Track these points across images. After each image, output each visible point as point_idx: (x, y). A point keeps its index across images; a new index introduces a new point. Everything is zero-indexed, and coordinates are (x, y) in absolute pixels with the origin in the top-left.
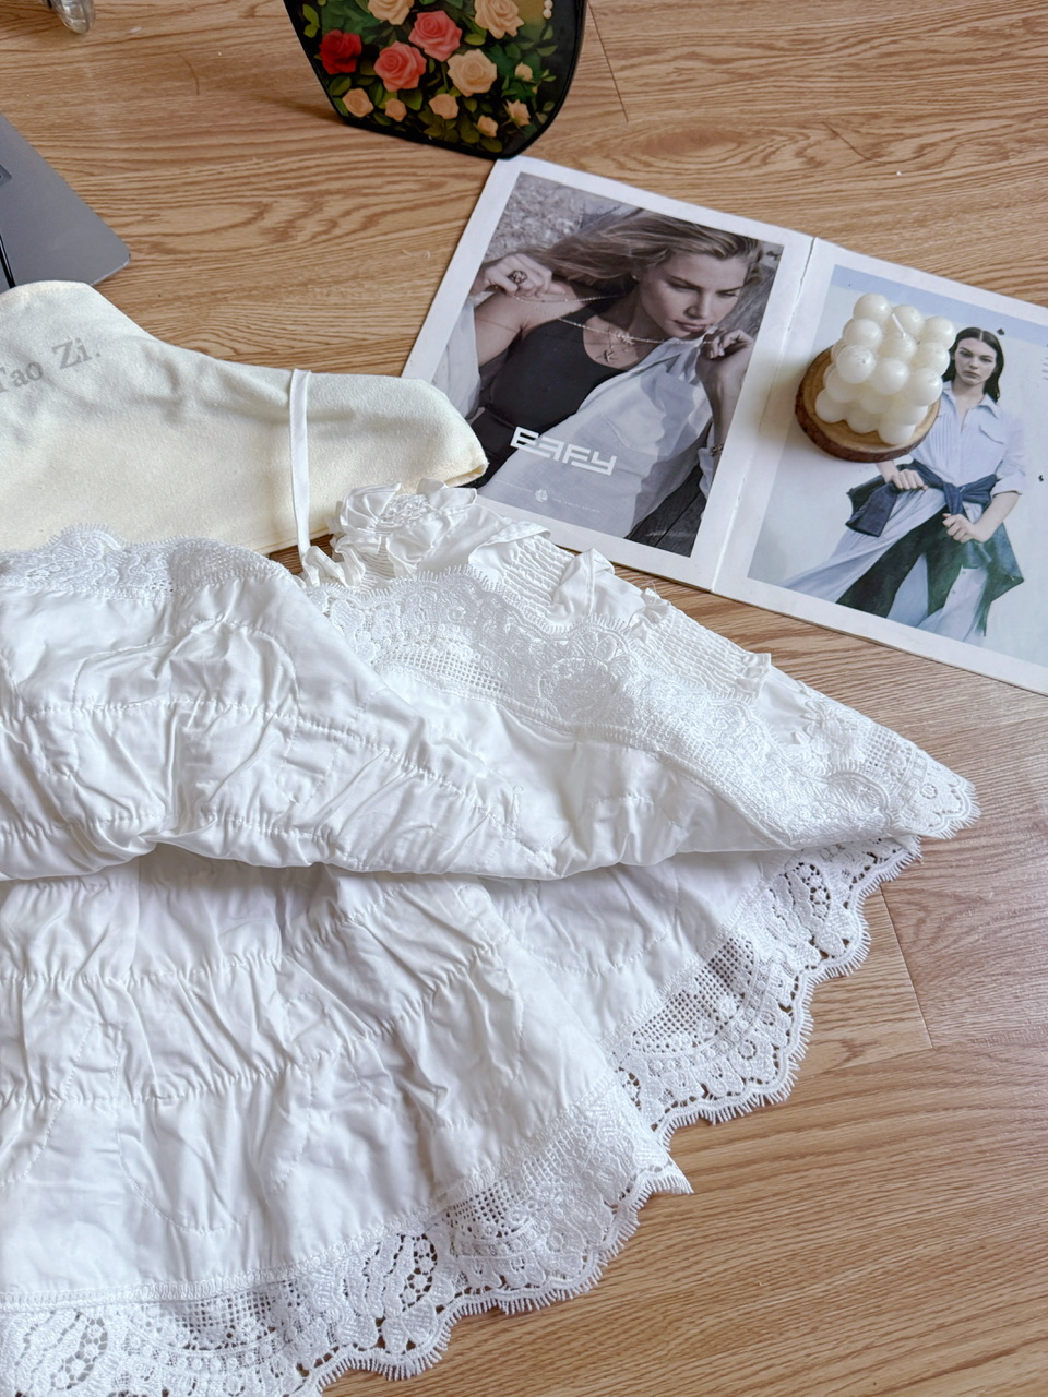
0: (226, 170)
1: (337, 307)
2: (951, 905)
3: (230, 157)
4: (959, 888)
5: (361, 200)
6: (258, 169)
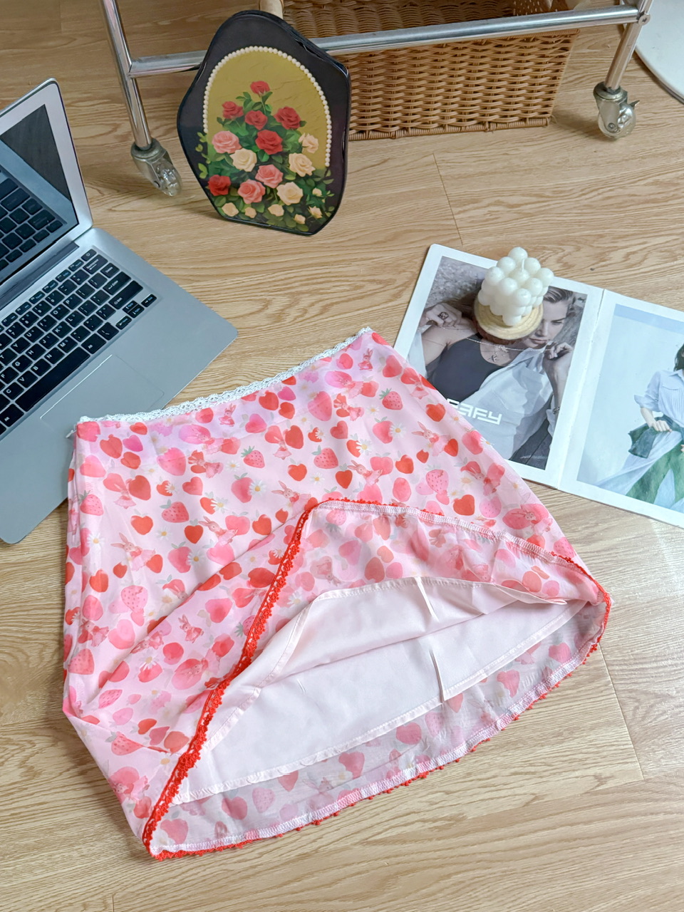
0: (246, 280)
2: (652, 699)
3: (248, 273)
4: (656, 689)
5: (319, 297)
6: (264, 279)
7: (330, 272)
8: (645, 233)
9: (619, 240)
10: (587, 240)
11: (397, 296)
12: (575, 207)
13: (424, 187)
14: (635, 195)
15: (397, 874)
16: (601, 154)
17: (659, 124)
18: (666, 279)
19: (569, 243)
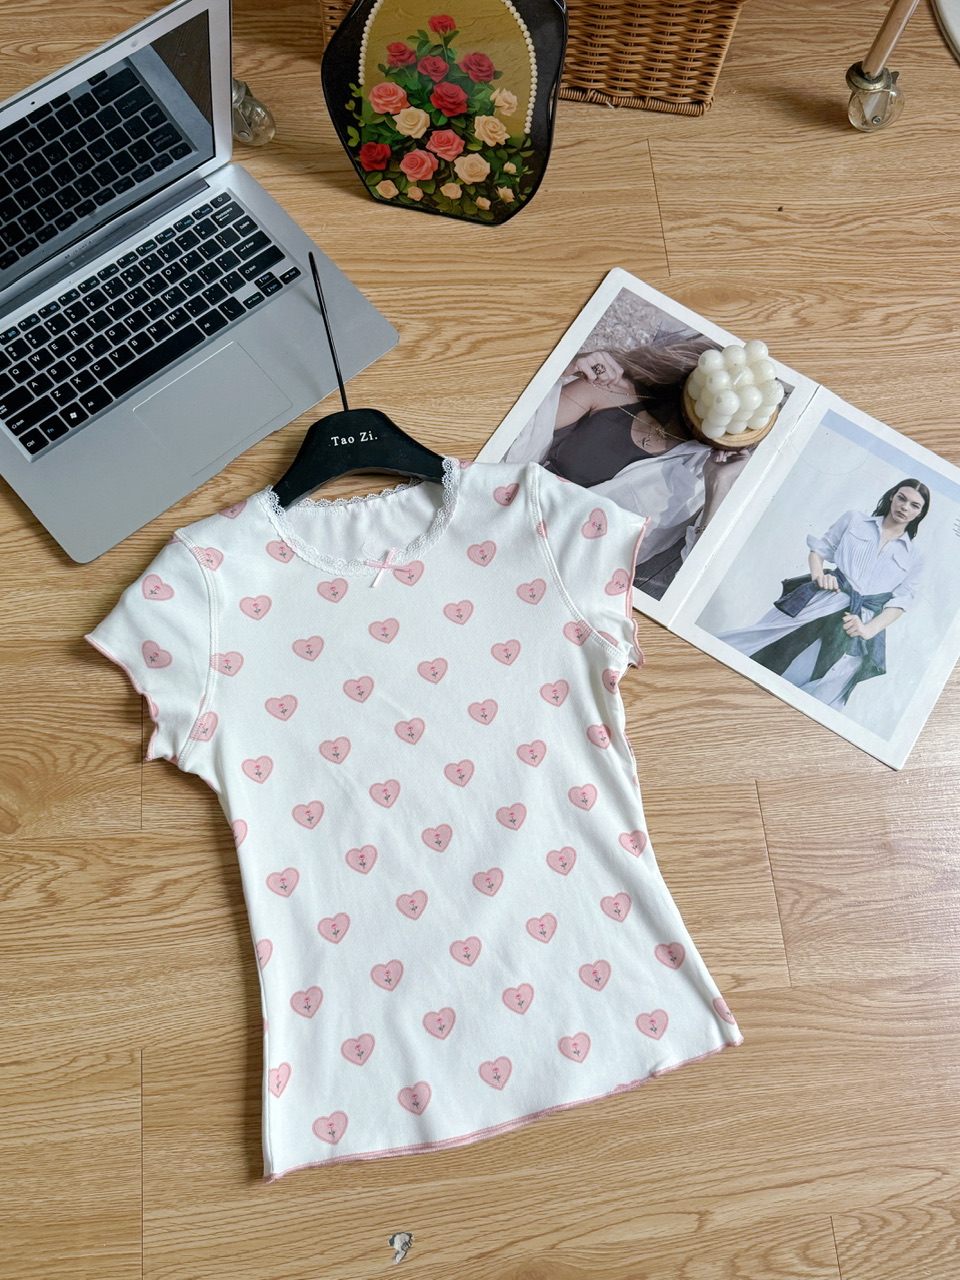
1: (445, 414)
2: (818, 893)
4: (824, 882)
5: (469, 328)
6: (398, 295)
7: (486, 295)
9: (879, 295)
10: (837, 290)
12: (828, 241)
13: (629, 187)
14: (912, 233)
18: (932, 358)
19: (811, 291)
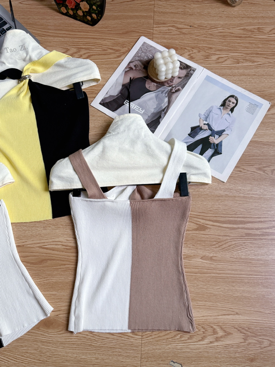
0: (62, 39)
3: (64, 37)
6: (70, 40)
7: (96, 42)
8: (230, 50)
9: (218, 51)
10: (204, 49)
11: (119, 57)
12: (205, 34)
13: (146, 14)
14: (232, 33)
15: (48, 259)
16: (225, 13)
17: (256, 4)
18: (230, 71)
